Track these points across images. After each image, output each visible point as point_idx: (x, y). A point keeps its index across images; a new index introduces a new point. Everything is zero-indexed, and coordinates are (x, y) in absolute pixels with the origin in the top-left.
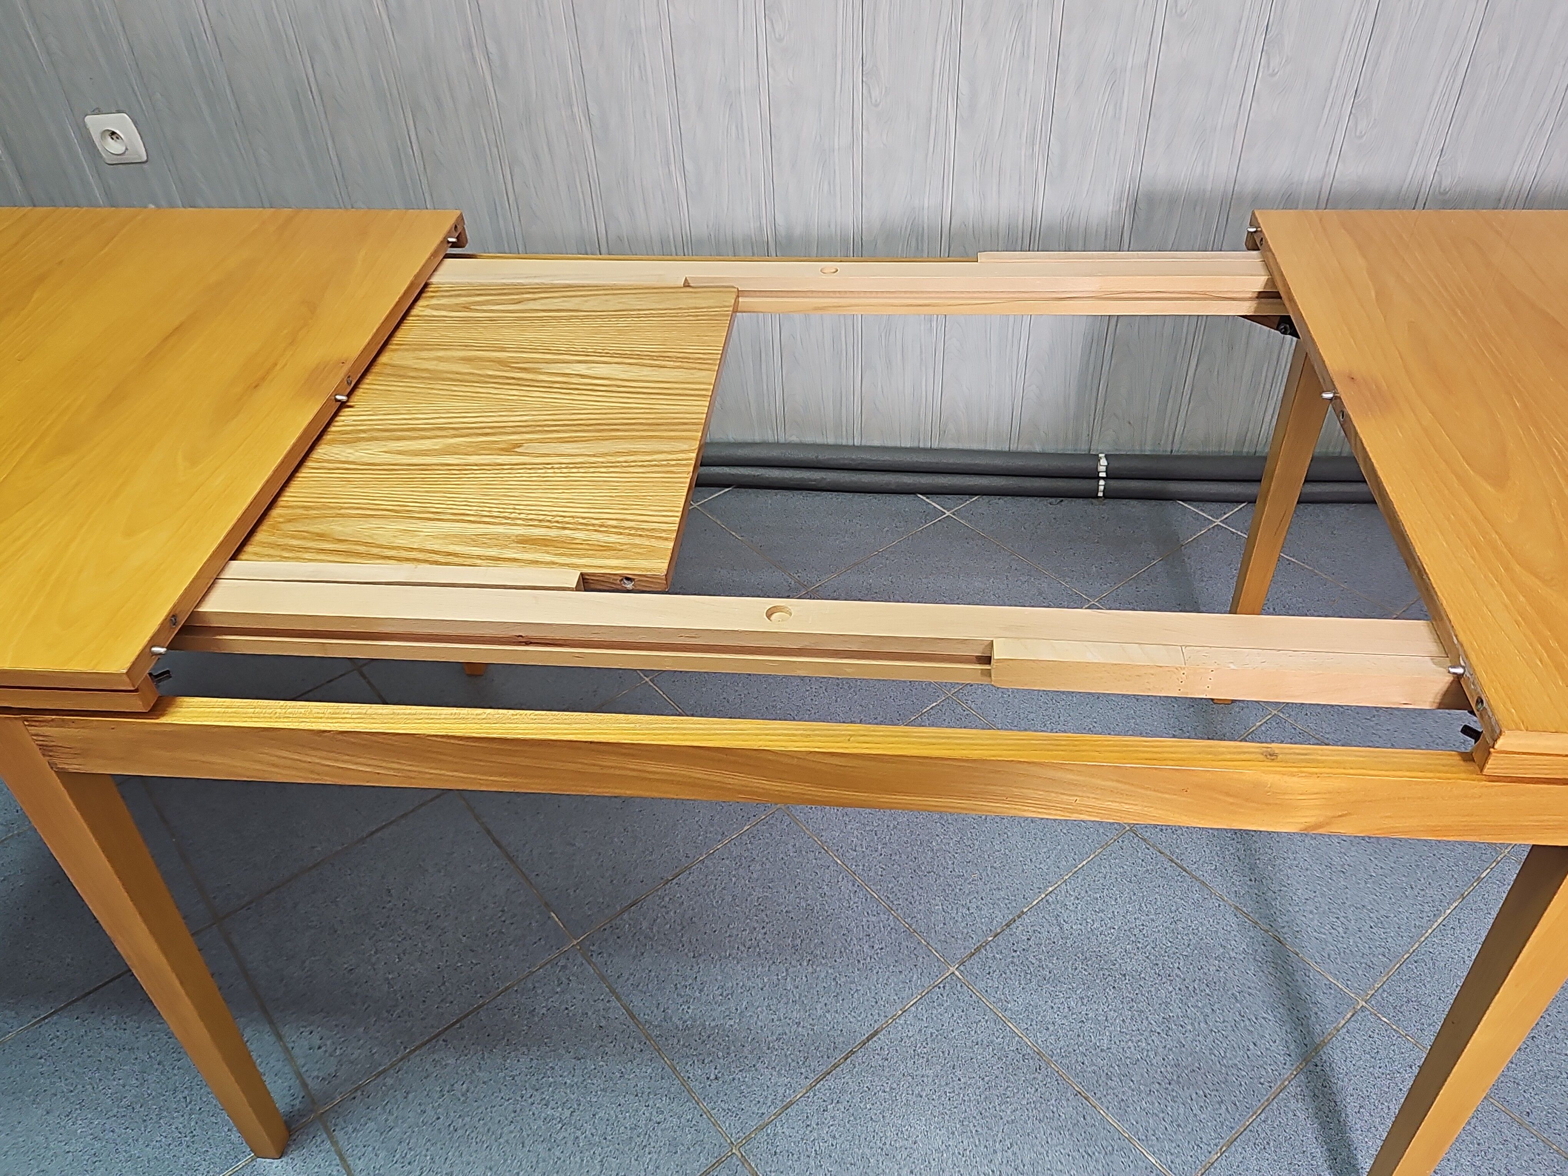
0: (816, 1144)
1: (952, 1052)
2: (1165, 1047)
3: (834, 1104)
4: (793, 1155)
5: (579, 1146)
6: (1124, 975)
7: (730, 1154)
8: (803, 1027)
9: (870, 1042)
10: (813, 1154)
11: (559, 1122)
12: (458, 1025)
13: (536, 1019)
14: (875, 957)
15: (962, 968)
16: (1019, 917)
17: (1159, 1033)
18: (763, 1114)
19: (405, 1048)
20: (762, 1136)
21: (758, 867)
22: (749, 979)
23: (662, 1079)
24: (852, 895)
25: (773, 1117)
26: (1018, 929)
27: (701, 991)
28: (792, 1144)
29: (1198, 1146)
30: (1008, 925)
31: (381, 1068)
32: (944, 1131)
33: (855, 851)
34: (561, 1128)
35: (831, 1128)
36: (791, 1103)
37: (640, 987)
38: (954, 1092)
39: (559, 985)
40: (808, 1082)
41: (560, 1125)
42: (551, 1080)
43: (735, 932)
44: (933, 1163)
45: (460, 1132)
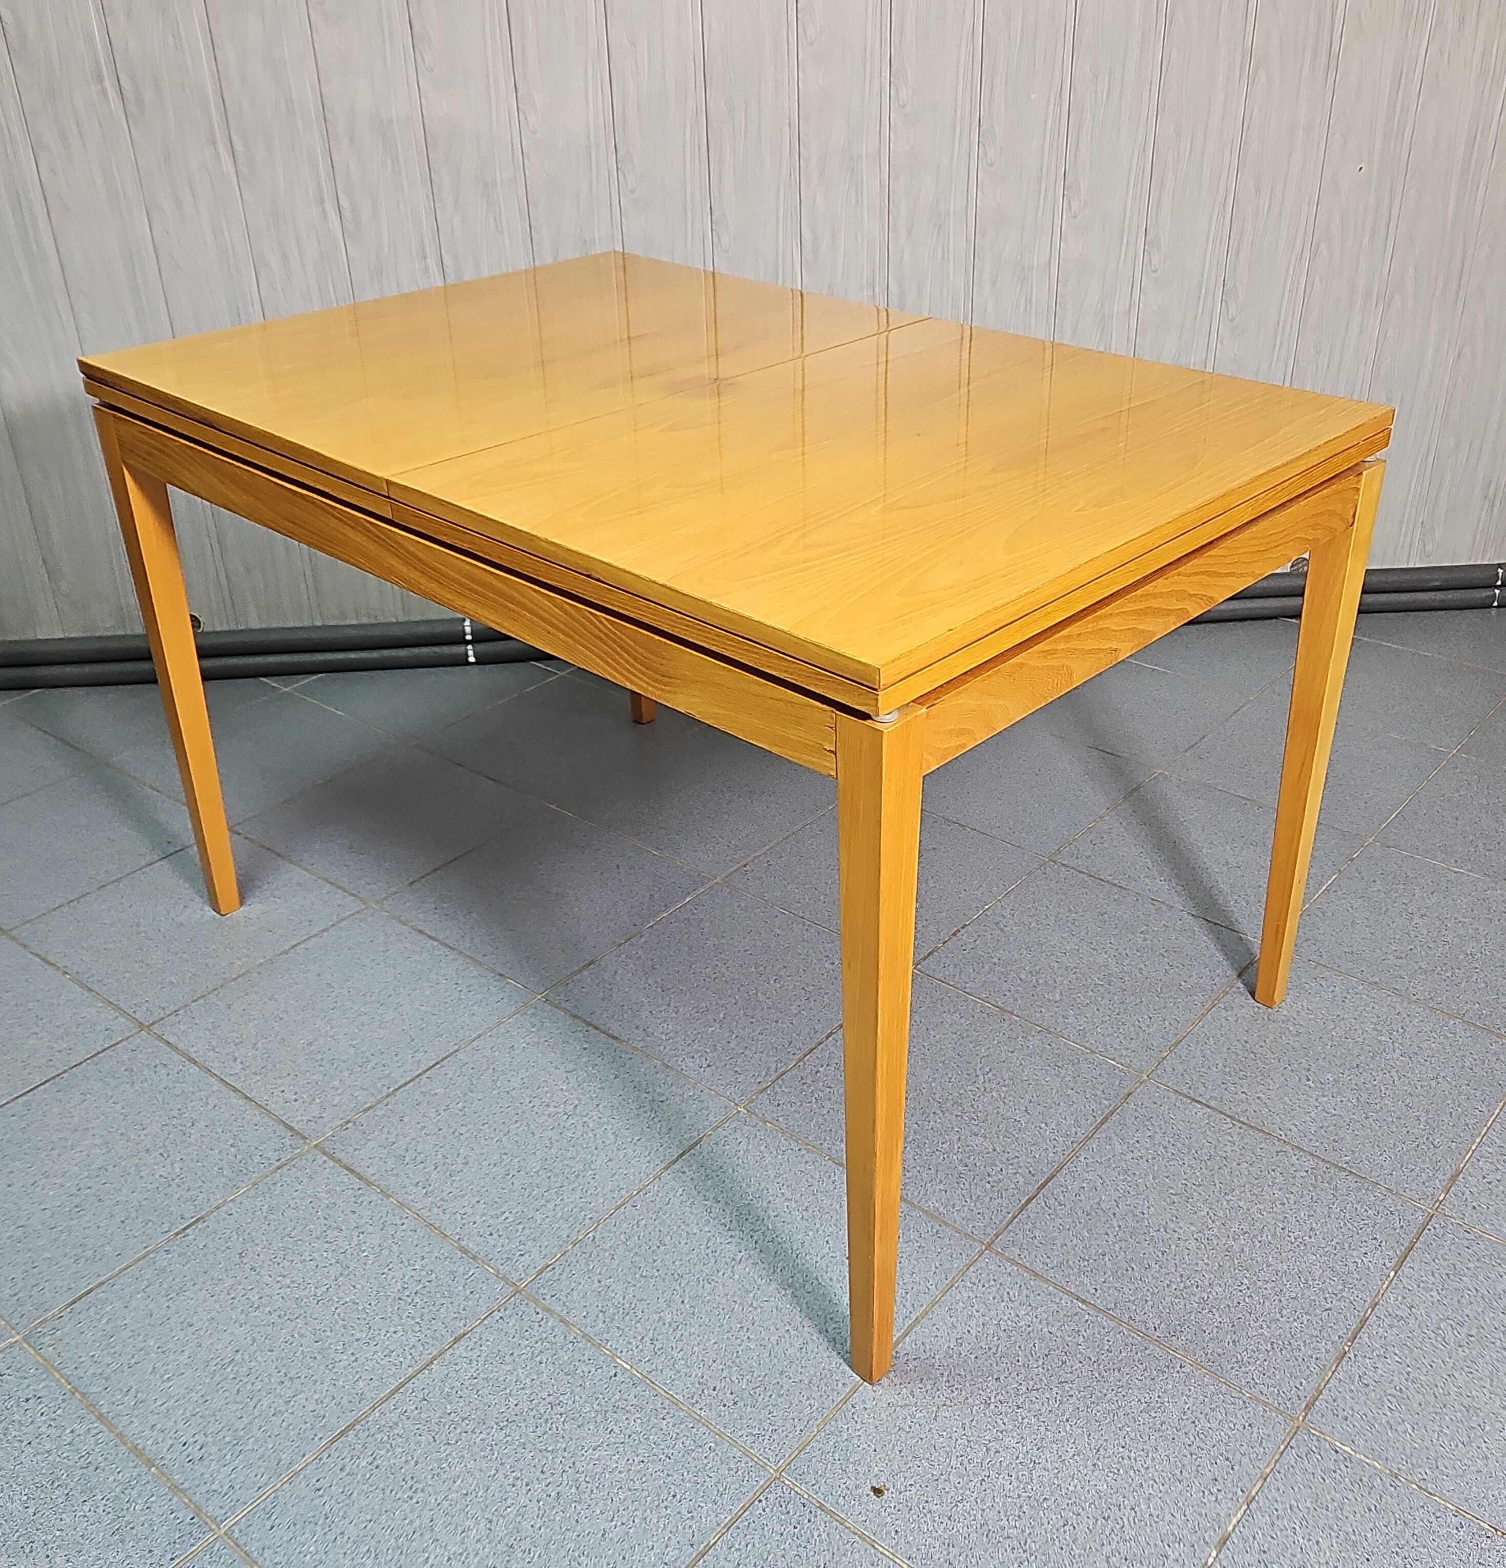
12: (438, 1066)
13: (518, 1052)
15: (919, 966)
16: (963, 928)
18: (760, 1082)
19: (389, 1088)
21: (708, 924)
22: (721, 999)
23: (655, 1073)
25: (768, 1084)
26: (963, 936)
27: (676, 1013)
28: (791, 1097)
30: (954, 934)
31: (368, 1105)
34: (568, 1118)
35: (824, 1082)
36: (784, 1073)
37: (616, 1017)
40: (797, 1057)
41: (566, 1116)
43: (698, 970)
44: (924, 1091)
45: (465, 1136)
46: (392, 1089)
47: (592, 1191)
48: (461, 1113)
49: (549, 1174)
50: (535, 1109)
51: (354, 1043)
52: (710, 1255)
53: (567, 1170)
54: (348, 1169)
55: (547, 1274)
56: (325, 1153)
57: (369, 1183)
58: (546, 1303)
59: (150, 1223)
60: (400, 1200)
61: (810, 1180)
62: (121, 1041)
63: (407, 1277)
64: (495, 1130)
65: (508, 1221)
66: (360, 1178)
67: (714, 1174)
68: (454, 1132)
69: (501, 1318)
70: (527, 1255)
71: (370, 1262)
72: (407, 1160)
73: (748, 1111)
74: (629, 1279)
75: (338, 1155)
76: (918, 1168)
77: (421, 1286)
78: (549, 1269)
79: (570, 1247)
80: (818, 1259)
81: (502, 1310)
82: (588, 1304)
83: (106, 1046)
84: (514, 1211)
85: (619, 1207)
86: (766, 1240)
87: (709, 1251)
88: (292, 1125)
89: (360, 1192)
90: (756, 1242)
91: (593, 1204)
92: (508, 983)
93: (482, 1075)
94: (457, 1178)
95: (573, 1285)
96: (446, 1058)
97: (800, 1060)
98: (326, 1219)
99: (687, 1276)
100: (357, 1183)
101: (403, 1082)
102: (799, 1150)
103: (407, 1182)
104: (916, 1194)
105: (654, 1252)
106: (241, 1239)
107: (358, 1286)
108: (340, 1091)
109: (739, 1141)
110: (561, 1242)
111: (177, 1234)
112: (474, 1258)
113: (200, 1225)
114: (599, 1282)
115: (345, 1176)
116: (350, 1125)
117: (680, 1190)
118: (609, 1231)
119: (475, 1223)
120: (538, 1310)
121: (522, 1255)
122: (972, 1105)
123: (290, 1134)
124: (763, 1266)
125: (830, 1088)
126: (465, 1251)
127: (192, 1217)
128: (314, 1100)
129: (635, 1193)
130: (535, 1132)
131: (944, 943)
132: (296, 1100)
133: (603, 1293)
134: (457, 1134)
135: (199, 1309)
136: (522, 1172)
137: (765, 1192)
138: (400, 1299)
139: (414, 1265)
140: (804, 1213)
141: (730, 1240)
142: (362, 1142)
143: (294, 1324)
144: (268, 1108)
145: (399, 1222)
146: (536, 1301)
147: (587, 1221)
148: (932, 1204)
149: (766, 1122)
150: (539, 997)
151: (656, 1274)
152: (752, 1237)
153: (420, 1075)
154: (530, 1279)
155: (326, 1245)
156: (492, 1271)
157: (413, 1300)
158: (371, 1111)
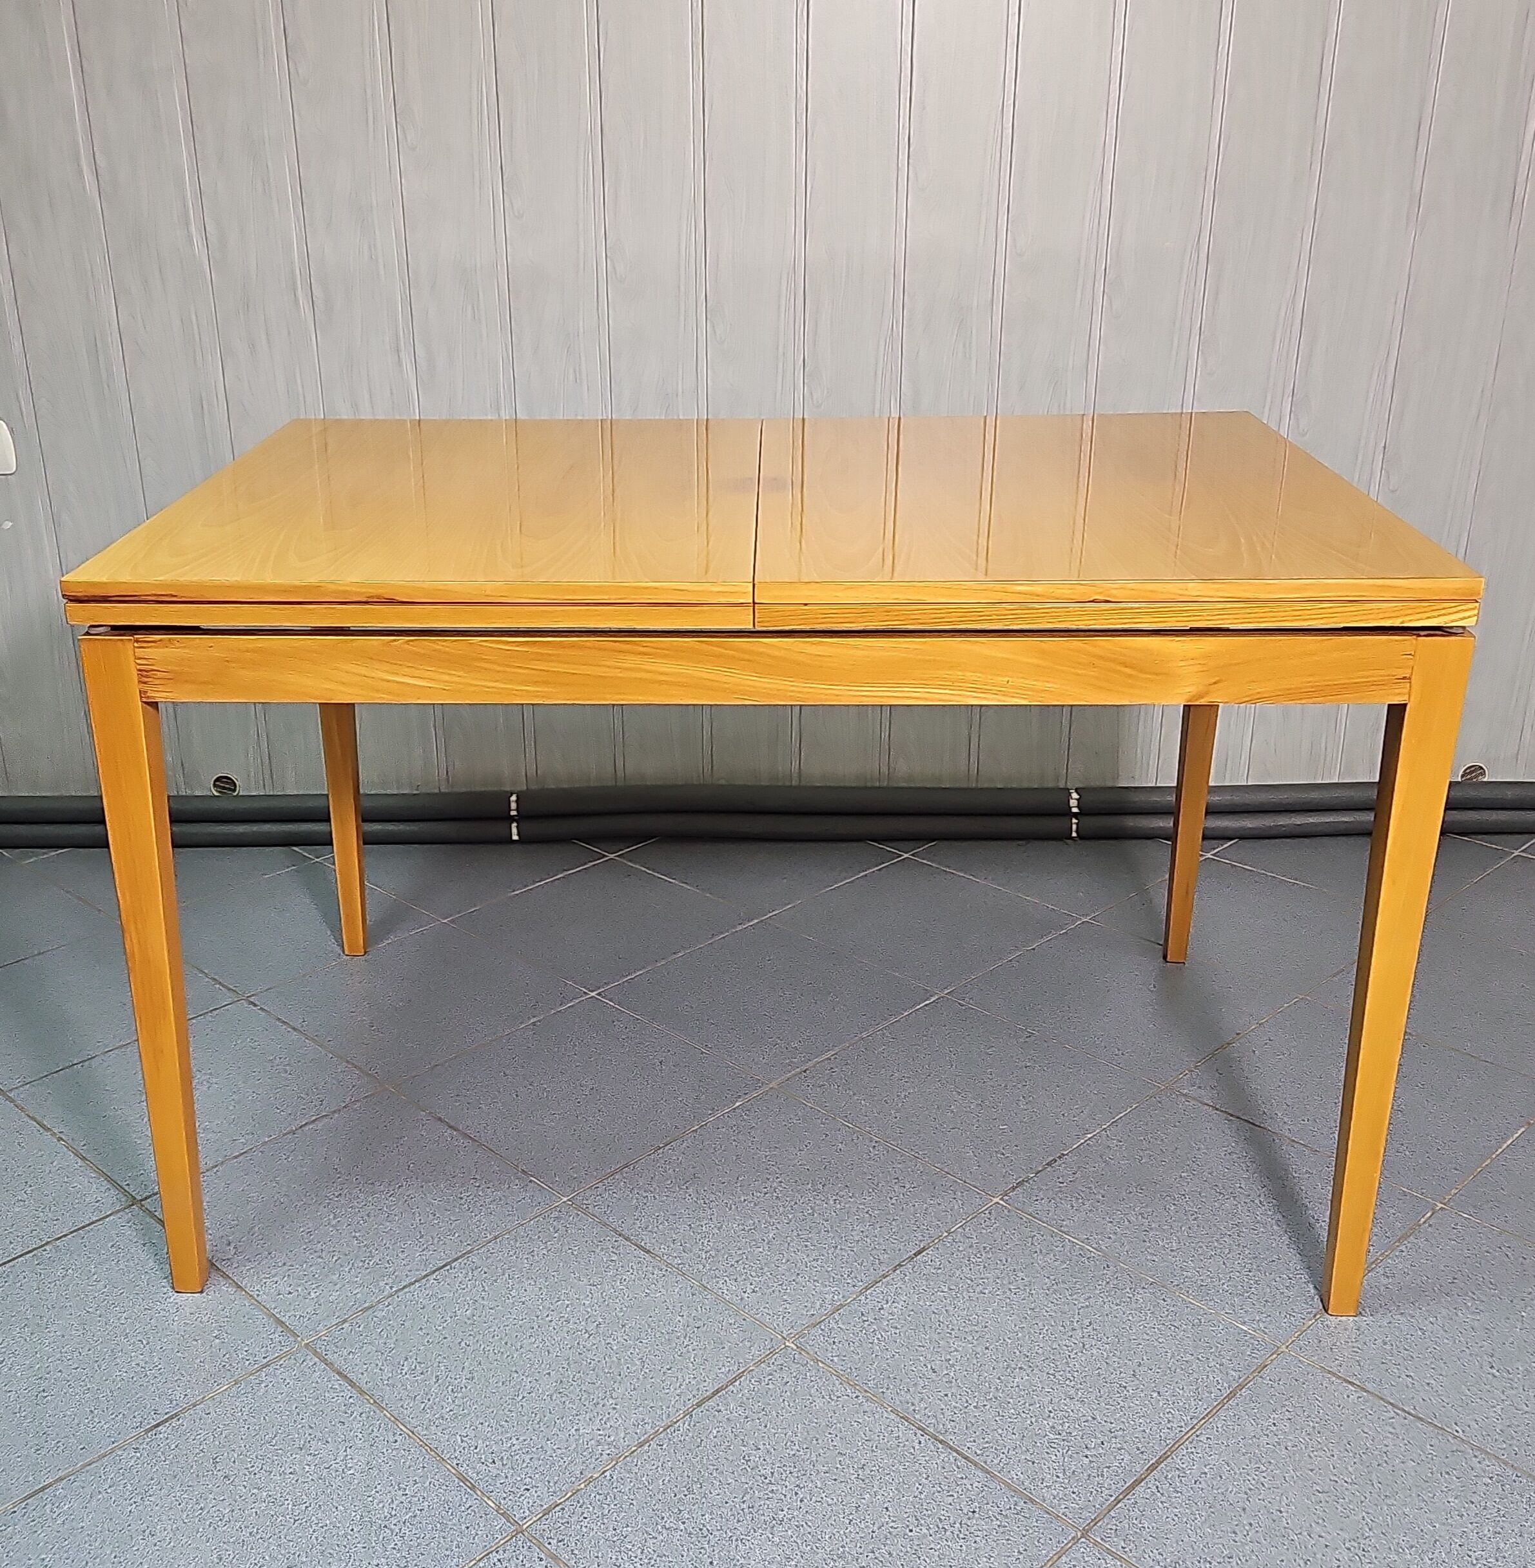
0: (877, 1333)
1: (1009, 1260)
2: (1239, 1245)
3: (889, 1304)
4: (854, 1343)
5: (612, 1349)
6: (1184, 1195)
7: (783, 1346)
8: (841, 1249)
9: (918, 1257)
10: (876, 1341)
11: (585, 1333)
12: (448, 1267)
14: (908, 1193)
15: (1006, 1198)
16: (1059, 1157)
17: (1230, 1235)
19: (391, 1288)
20: (816, 1331)
22: (771, 1217)
23: (693, 1295)
24: (871, 1149)
25: (824, 1317)
27: (719, 1228)
28: (851, 1335)
29: (1290, 1315)
30: (1049, 1164)
31: (367, 1305)
32: (1014, 1317)
33: (866, 1116)
34: (589, 1337)
35: (891, 1321)
36: (842, 1306)
37: (649, 1228)
38: (1019, 1288)
39: (556, 1232)
40: (857, 1289)
41: (587, 1335)
42: (567, 1302)
45: (474, 1347)
46: (394, 1289)
47: (612, 1423)
48: (469, 1322)
49: (563, 1399)
50: (553, 1324)
51: (357, 1234)
52: (746, 1510)
53: (585, 1395)
54: (339, 1373)
55: (556, 1513)
56: (315, 1353)
57: (362, 1392)
58: (552, 1548)
59: (121, 1415)
60: (395, 1413)
61: (868, 1433)
62: (110, 1215)
63: (396, 1502)
64: (506, 1343)
65: (513, 1449)
66: (352, 1383)
67: (755, 1416)
68: (460, 1343)
69: (499, 1560)
70: (533, 1491)
71: (356, 1481)
72: (406, 1369)
73: (798, 1347)
74: (649, 1530)
75: (330, 1357)
76: (1000, 1431)
77: (410, 1514)
78: (557, 1509)
79: (583, 1486)
80: (875, 1528)
81: (501, 1552)
82: (600, 1555)
83: (95, 1219)
84: (521, 1439)
85: (641, 1445)
86: (814, 1499)
87: (744, 1506)
88: (283, 1319)
89: (351, 1400)
90: (801, 1501)
91: (612, 1438)
92: (531, 1181)
93: (496, 1281)
94: (460, 1395)
95: (584, 1530)
96: (456, 1259)
97: (861, 1293)
98: (311, 1428)
99: (717, 1533)
100: (348, 1391)
101: (408, 1281)
102: (857, 1397)
103: (404, 1394)
104: (996, 1462)
105: (680, 1500)
106: (217, 1443)
107: (340, 1508)
108: (337, 1287)
109: (785, 1380)
110: (574, 1479)
111: (151, 1429)
112: (473, 1488)
113: (174, 1422)
114: (615, 1530)
115: (337, 1382)
116: (346, 1325)
117: (715, 1432)
118: (630, 1472)
119: (476, 1448)
120: (543, 1556)
121: (528, 1490)
122: (1067, 1363)
123: (280, 1329)
124: (809, 1530)
125: (896, 1328)
126: (463, 1479)
127: (166, 1414)
128: (309, 1293)
129: (661, 1429)
130: (551, 1351)
131: (1036, 1174)
132: (290, 1293)
133: (618, 1543)
134: (463, 1344)
135: (164, 1517)
136: (533, 1394)
137: (815, 1442)
138: (385, 1527)
139: (405, 1489)
140: (860, 1472)
141: (771, 1495)
142: (357, 1346)
143: (266, 1544)
144: (259, 1299)
145: (392, 1439)
146: (540, 1546)
147: (605, 1457)
148: (1016, 1474)
149: (818, 1360)
150: (565, 1199)
151: (682, 1527)
152: (796, 1494)
153: (426, 1276)
154: (535, 1519)
155: (309, 1458)
156: (493, 1505)
157: (400, 1529)
158: (370, 1311)
